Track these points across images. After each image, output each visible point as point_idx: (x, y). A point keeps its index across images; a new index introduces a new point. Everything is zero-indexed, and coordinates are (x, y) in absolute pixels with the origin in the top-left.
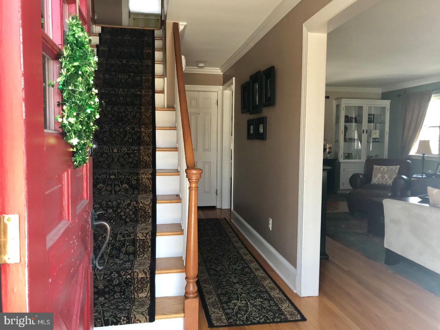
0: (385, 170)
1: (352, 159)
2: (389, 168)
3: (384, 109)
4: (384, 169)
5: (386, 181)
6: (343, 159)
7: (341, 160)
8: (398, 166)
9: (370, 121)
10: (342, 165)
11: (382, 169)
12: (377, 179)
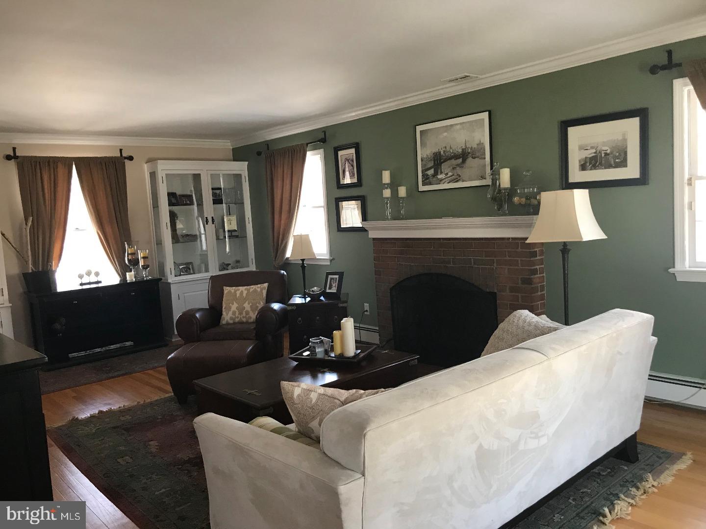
0: (244, 295)
1: (194, 273)
2: (251, 290)
3: (238, 177)
4: (242, 293)
5: (247, 316)
6: (175, 276)
7: (171, 279)
8: (266, 285)
9: (217, 201)
10: (172, 286)
11: (238, 293)
12: (230, 314)
